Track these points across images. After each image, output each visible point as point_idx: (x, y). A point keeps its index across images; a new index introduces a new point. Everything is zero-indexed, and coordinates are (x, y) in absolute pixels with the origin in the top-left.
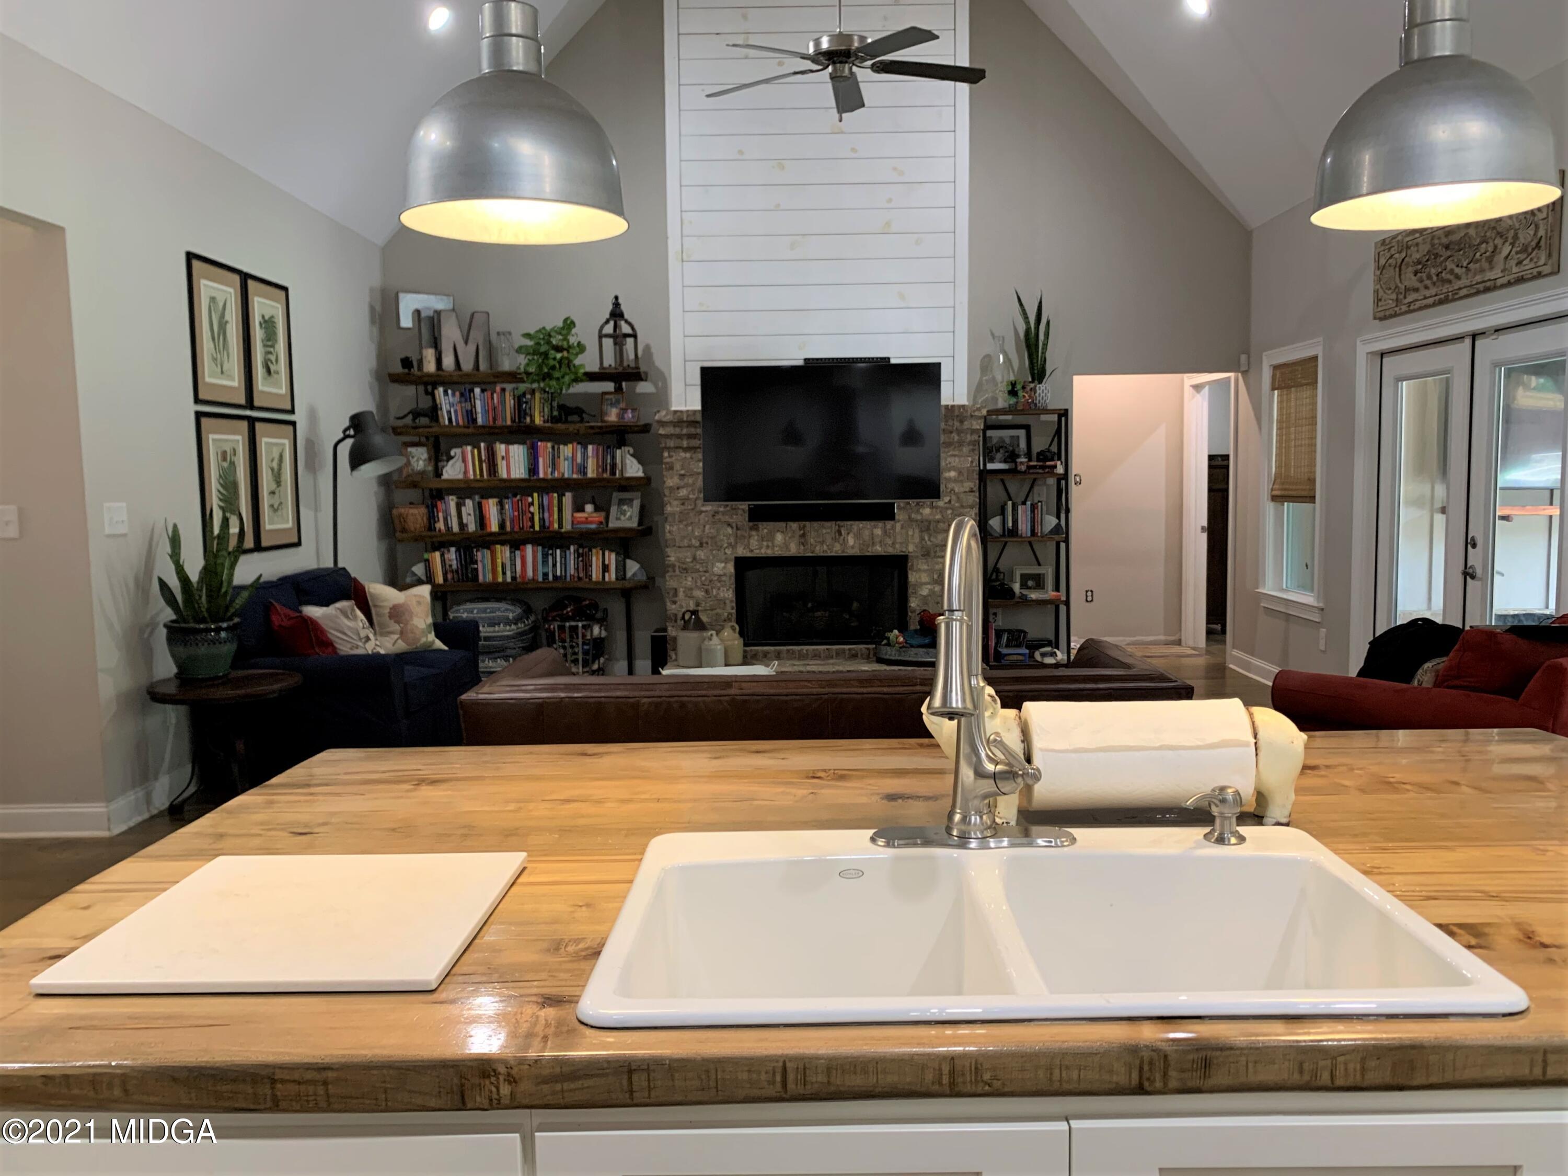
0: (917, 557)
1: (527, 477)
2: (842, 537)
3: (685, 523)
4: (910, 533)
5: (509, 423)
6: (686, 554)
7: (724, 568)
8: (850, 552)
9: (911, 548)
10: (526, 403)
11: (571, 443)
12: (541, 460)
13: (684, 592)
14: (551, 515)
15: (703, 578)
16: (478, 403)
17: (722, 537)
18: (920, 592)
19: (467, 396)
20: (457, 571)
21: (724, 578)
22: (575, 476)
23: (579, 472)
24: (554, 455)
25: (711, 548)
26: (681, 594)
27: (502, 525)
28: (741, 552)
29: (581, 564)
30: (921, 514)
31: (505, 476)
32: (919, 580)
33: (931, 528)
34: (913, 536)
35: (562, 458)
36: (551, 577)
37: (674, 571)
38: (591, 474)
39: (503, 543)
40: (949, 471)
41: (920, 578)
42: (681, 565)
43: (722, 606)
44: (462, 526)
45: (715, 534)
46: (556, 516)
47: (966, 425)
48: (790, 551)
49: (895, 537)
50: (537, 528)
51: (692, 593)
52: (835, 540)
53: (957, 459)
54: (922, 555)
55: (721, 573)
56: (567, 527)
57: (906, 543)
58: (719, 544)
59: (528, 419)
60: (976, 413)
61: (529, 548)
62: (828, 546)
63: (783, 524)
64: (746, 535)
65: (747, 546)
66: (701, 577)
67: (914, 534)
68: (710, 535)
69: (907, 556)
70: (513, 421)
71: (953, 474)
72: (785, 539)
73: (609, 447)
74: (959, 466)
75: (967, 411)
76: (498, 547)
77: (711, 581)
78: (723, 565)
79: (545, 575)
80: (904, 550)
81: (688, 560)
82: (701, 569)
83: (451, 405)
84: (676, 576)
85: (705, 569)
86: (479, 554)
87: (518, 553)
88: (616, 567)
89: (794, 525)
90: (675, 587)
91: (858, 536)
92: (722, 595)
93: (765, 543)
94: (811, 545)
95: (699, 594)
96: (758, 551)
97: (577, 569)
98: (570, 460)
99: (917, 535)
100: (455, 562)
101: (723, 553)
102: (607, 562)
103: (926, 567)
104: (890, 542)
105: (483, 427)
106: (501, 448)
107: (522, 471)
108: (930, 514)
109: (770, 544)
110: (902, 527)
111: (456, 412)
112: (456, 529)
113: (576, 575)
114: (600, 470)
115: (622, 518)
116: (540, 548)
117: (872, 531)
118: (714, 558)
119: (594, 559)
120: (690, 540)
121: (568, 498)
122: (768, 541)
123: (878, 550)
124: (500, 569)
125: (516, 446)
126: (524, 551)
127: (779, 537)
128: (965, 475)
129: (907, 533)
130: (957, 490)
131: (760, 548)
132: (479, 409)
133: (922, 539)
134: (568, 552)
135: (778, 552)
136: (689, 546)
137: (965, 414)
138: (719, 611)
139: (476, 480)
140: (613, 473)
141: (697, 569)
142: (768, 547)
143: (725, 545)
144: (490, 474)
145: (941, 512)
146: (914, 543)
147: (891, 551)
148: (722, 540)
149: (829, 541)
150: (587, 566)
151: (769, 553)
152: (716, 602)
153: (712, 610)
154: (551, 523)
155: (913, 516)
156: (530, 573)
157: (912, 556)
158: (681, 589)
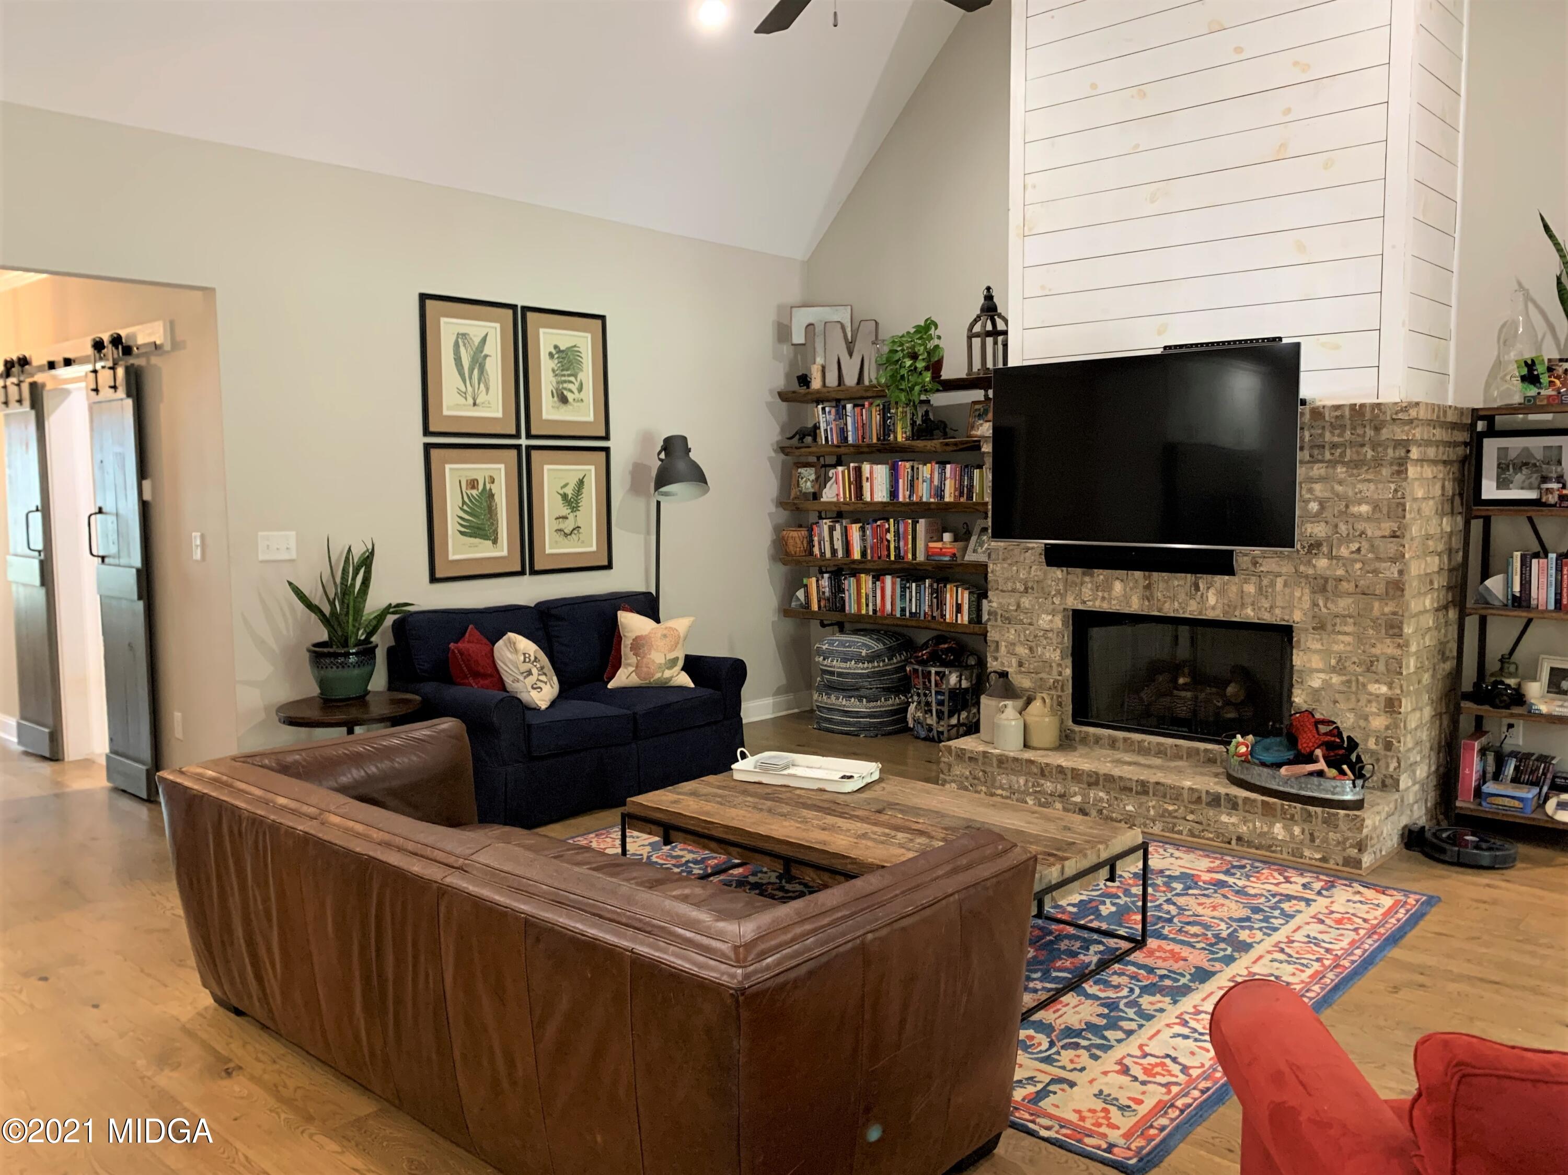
0: (1307, 630)
1: (888, 500)
2: (1199, 593)
3: (1009, 561)
4: (1297, 594)
5: (875, 441)
6: (1009, 601)
7: (1051, 621)
8: (1210, 615)
9: (1297, 616)
10: (890, 418)
11: (930, 463)
12: (901, 481)
13: (1006, 647)
14: (906, 544)
15: (1027, 632)
16: (849, 420)
17: (1049, 582)
18: (1309, 683)
19: (841, 414)
20: (828, 600)
21: (1050, 635)
22: (932, 500)
23: (936, 495)
24: (913, 477)
25: (1036, 595)
26: (1003, 649)
27: (864, 553)
28: (1072, 602)
29: (935, 601)
30: (1314, 566)
31: (868, 499)
32: (1308, 665)
33: (1329, 588)
34: (1300, 598)
35: (920, 479)
36: (908, 614)
37: (996, 620)
38: (948, 499)
39: (867, 572)
40: (1360, 504)
41: (1310, 661)
42: (1004, 613)
43: (1047, 670)
44: (834, 551)
45: (1041, 577)
46: (910, 546)
47: (1385, 434)
48: (1130, 607)
49: (1274, 600)
50: (892, 558)
51: (1014, 650)
52: (1192, 597)
53: (1372, 486)
54: (1313, 629)
55: (1047, 627)
56: (921, 557)
57: (1290, 607)
58: (1046, 590)
59: (892, 436)
60: (1400, 416)
61: (888, 579)
62: (1180, 604)
63: (1122, 573)
64: (1078, 581)
65: (1078, 596)
66: (1025, 630)
67: (1303, 597)
68: (1036, 578)
69: (1291, 627)
70: (878, 439)
71: (1364, 508)
72: (1125, 590)
73: (967, 466)
74: (1376, 497)
75: (1384, 413)
76: (863, 575)
77: (1035, 637)
78: (1050, 617)
79: (903, 610)
80: (1286, 618)
81: (1011, 608)
82: (1025, 621)
83: (828, 423)
84: (997, 626)
85: (1029, 621)
86: (846, 582)
87: (878, 583)
88: (969, 608)
89: (1138, 574)
90: (997, 639)
91: (1222, 592)
92: (1048, 655)
93: (1100, 594)
94: (1158, 600)
95: (1022, 651)
96: (1090, 603)
97: (931, 606)
98: (928, 481)
99: (1307, 598)
100: (827, 589)
101: (1050, 602)
102: (959, 602)
103: (1318, 646)
104: (1267, 605)
105: (852, 446)
106: (866, 467)
107: (885, 494)
108: (1328, 568)
109: (1106, 595)
110: (1285, 584)
111: (831, 429)
112: (828, 555)
113: (930, 613)
114: (957, 493)
115: (979, 550)
116: (898, 580)
117: (1242, 587)
118: (1040, 607)
119: (948, 596)
120: (1014, 583)
121: (922, 524)
122: (1103, 591)
123: (1249, 614)
124: (864, 600)
125: (879, 466)
126: (883, 582)
127: (1118, 587)
128: (1385, 511)
129: (1292, 595)
130: (1369, 533)
131: (1095, 599)
132: (850, 428)
133: (1315, 604)
134: (922, 586)
135: (1113, 606)
136: (1013, 591)
137: (1382, 417)
138: (1043, 675)
139: (845, 503)
140: (970, 497)
141: (1021, 620)
142: (1103, 598)
143: (1053, 593)
144: (856, 497)
145: (1344, 565)
146: (1302, 609)
147: (1267, 618)
148: (1051, 586)
149: (1182, 597)
150: (941, 604)
151: (1105, 607)
152: (1041, 664)
153: (1037, 673)
154: (906, 552)
155: (1302, 568)
156: (888, 607)
157: (1299, 629)
158: (1003, 644)
